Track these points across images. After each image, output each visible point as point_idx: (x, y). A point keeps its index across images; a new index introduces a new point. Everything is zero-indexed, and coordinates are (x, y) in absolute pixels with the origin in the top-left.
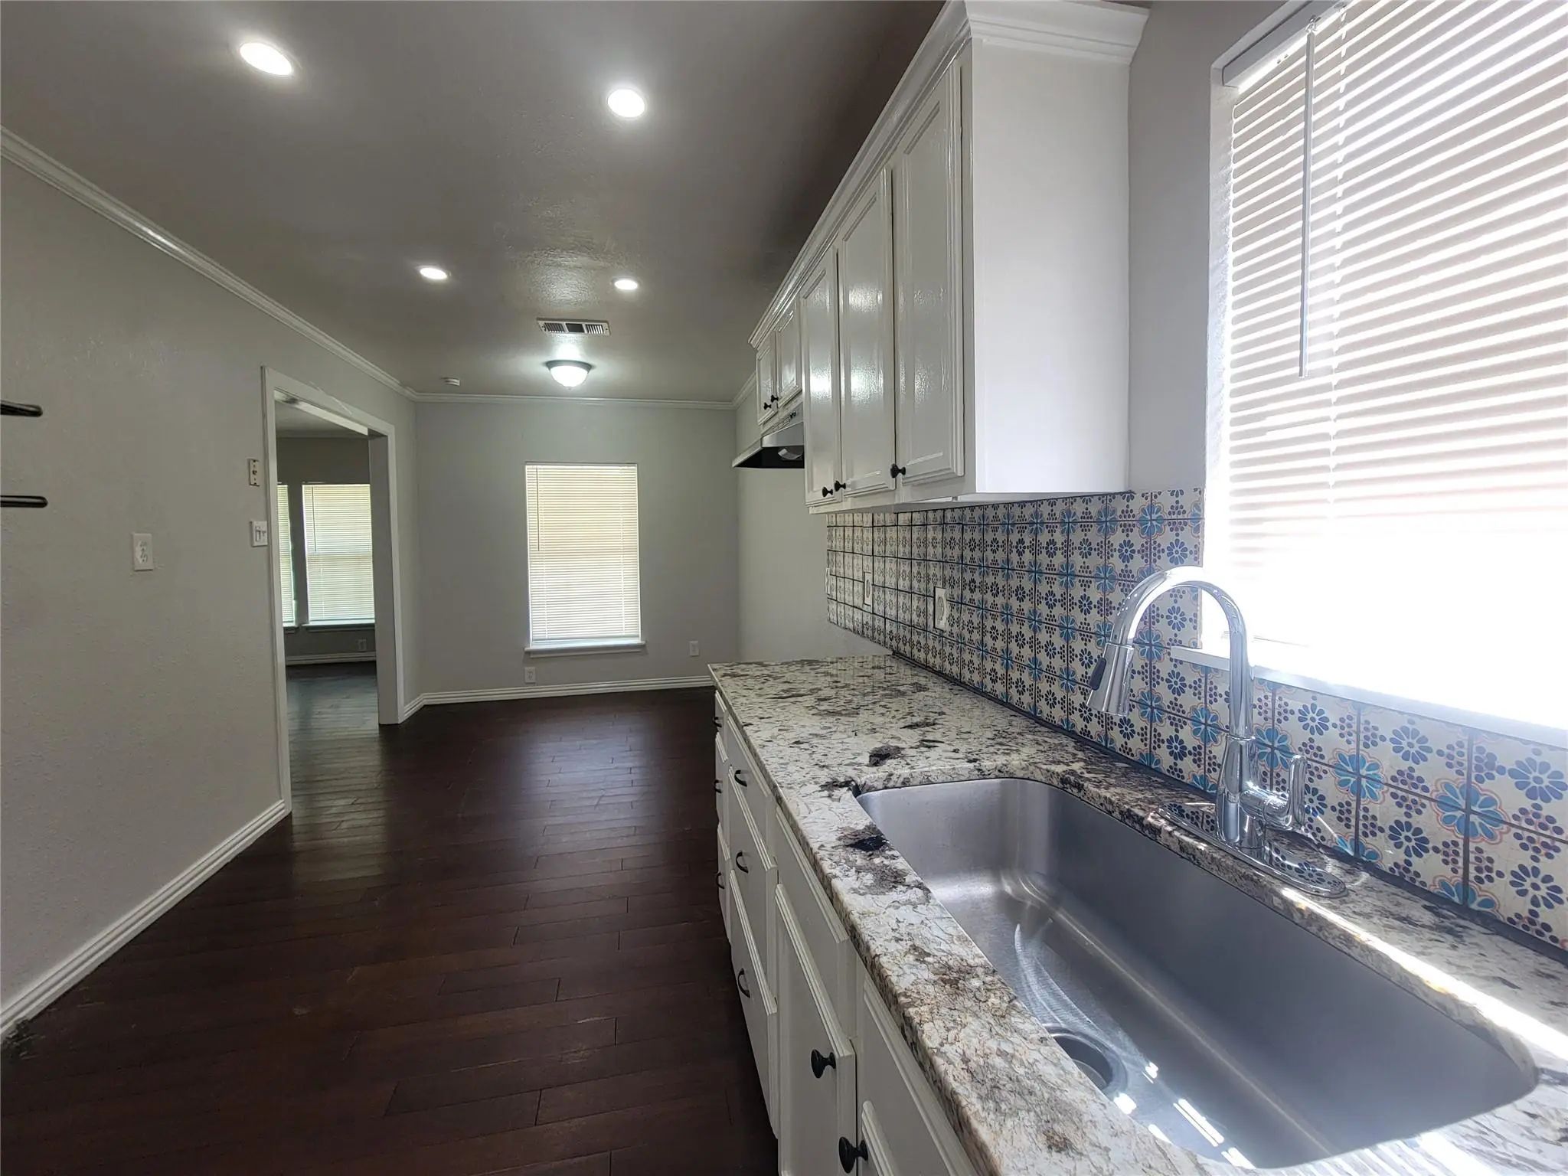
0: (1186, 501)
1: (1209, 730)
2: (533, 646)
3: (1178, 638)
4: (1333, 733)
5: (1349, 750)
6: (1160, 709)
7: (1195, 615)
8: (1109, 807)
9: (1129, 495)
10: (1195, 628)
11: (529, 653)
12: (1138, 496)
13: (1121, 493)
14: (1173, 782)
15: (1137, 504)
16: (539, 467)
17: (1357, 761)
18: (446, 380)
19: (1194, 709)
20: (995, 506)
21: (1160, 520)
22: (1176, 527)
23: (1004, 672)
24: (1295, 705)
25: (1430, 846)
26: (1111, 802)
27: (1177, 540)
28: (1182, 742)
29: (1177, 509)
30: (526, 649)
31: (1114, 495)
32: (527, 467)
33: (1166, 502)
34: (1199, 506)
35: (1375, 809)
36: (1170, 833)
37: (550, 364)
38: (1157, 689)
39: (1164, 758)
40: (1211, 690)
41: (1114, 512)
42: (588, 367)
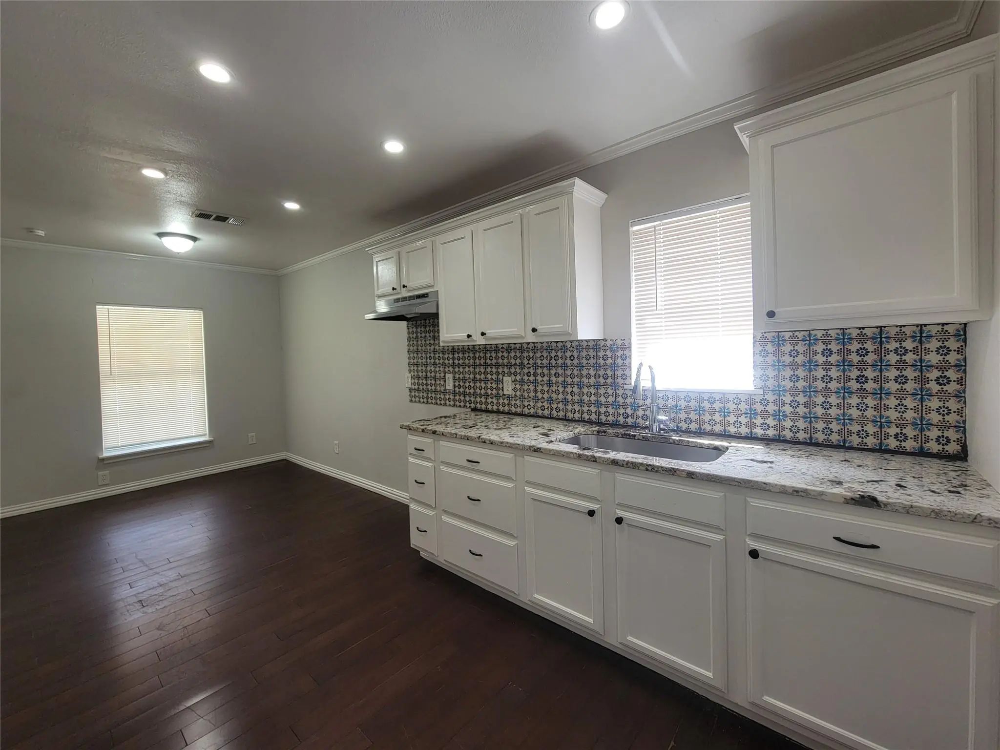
0: (626, 342)
2: (106, 454)
3: (625, 383)
4: (670, 400)
5: (674, 404)
9: (605, 340)
11: (103, 459)
13: (602, 339)
15: (608, 343)
16: (110, 307)
17: (676, 406)
19: (631, 403)
21: (617, 347)
22: (623, 350)
24: (661, 395)
25: (693, 421)
27: (622, 354)
28: (627, 413)
29: (623, 344)
30: (101, 457)
31: (599, 340)
32: (97, 307)
33: (619, 342)
34: (630, 343)
35: (680, 416)
37: (161, 235)
38: (618, 399)
39: (621, 420)
41: (599, 345)
42: (194, 239)
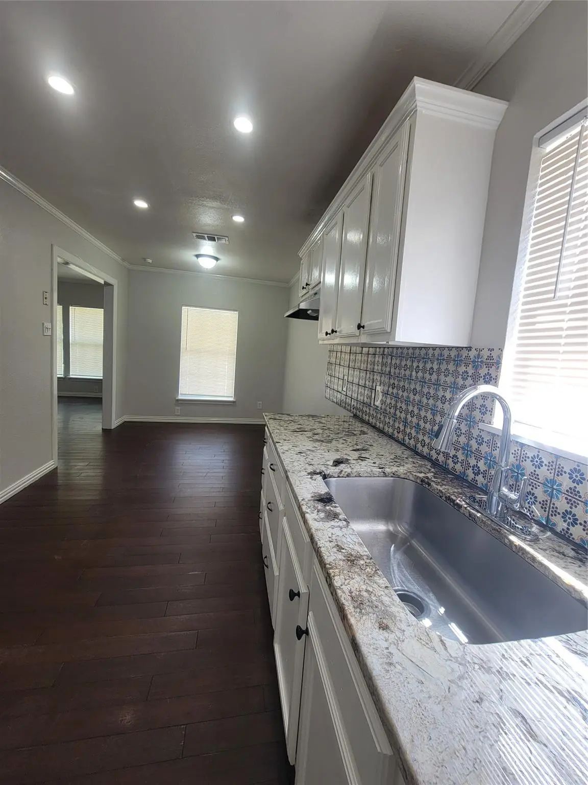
0: (494, 354)
1: (492, 463)
2: (180, 397)
3: (483, 419)
4: (544, 468)
5: (550, 476)
6: (471, 451)
7: (492, 409)
8: (441, 494)
9: (469, 349)
10: (491, 415)
11: (178, 400)
12: (473, 350)
13: (466, 347)
14: (473, 486)
15: (473, 353)
16: (189, 308)
17: (553, 482)
18: (145, 259)
19: (486, 452)
20: (408, 348)
21: (482, 362)
22: (489, 366)
23: (403, 428)
24: (530, 455)
25: (578, 522)
26: (442, 492)
27: (488, 373)
28: (479, 467)
29: (490, 357)
30: (177, 398)
31: (462, 348)
32: (183, 307)
33: (485, 353)
34: (500, 357)
35: (558, 504)
36: (466, 508)
37: (198, 256)
38: (471, 442)
39: (470, 474)
40: (494, 444)
41: (461, 356)
42: (217, 259)
